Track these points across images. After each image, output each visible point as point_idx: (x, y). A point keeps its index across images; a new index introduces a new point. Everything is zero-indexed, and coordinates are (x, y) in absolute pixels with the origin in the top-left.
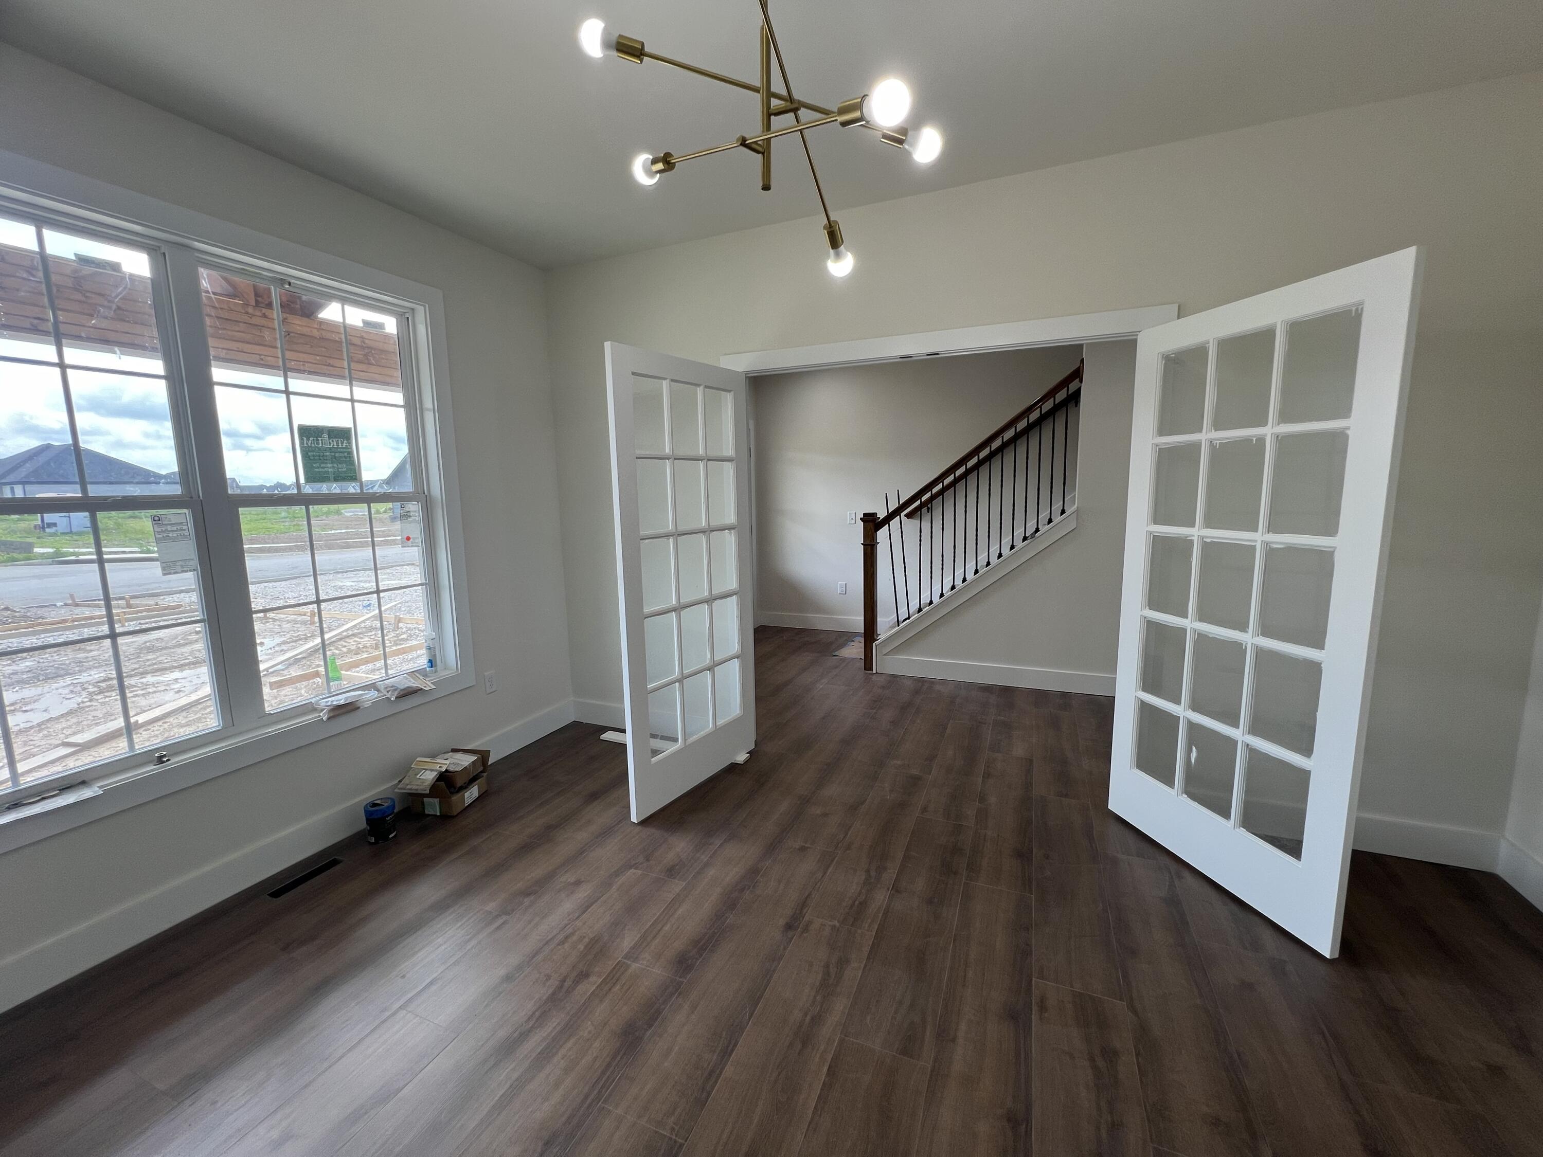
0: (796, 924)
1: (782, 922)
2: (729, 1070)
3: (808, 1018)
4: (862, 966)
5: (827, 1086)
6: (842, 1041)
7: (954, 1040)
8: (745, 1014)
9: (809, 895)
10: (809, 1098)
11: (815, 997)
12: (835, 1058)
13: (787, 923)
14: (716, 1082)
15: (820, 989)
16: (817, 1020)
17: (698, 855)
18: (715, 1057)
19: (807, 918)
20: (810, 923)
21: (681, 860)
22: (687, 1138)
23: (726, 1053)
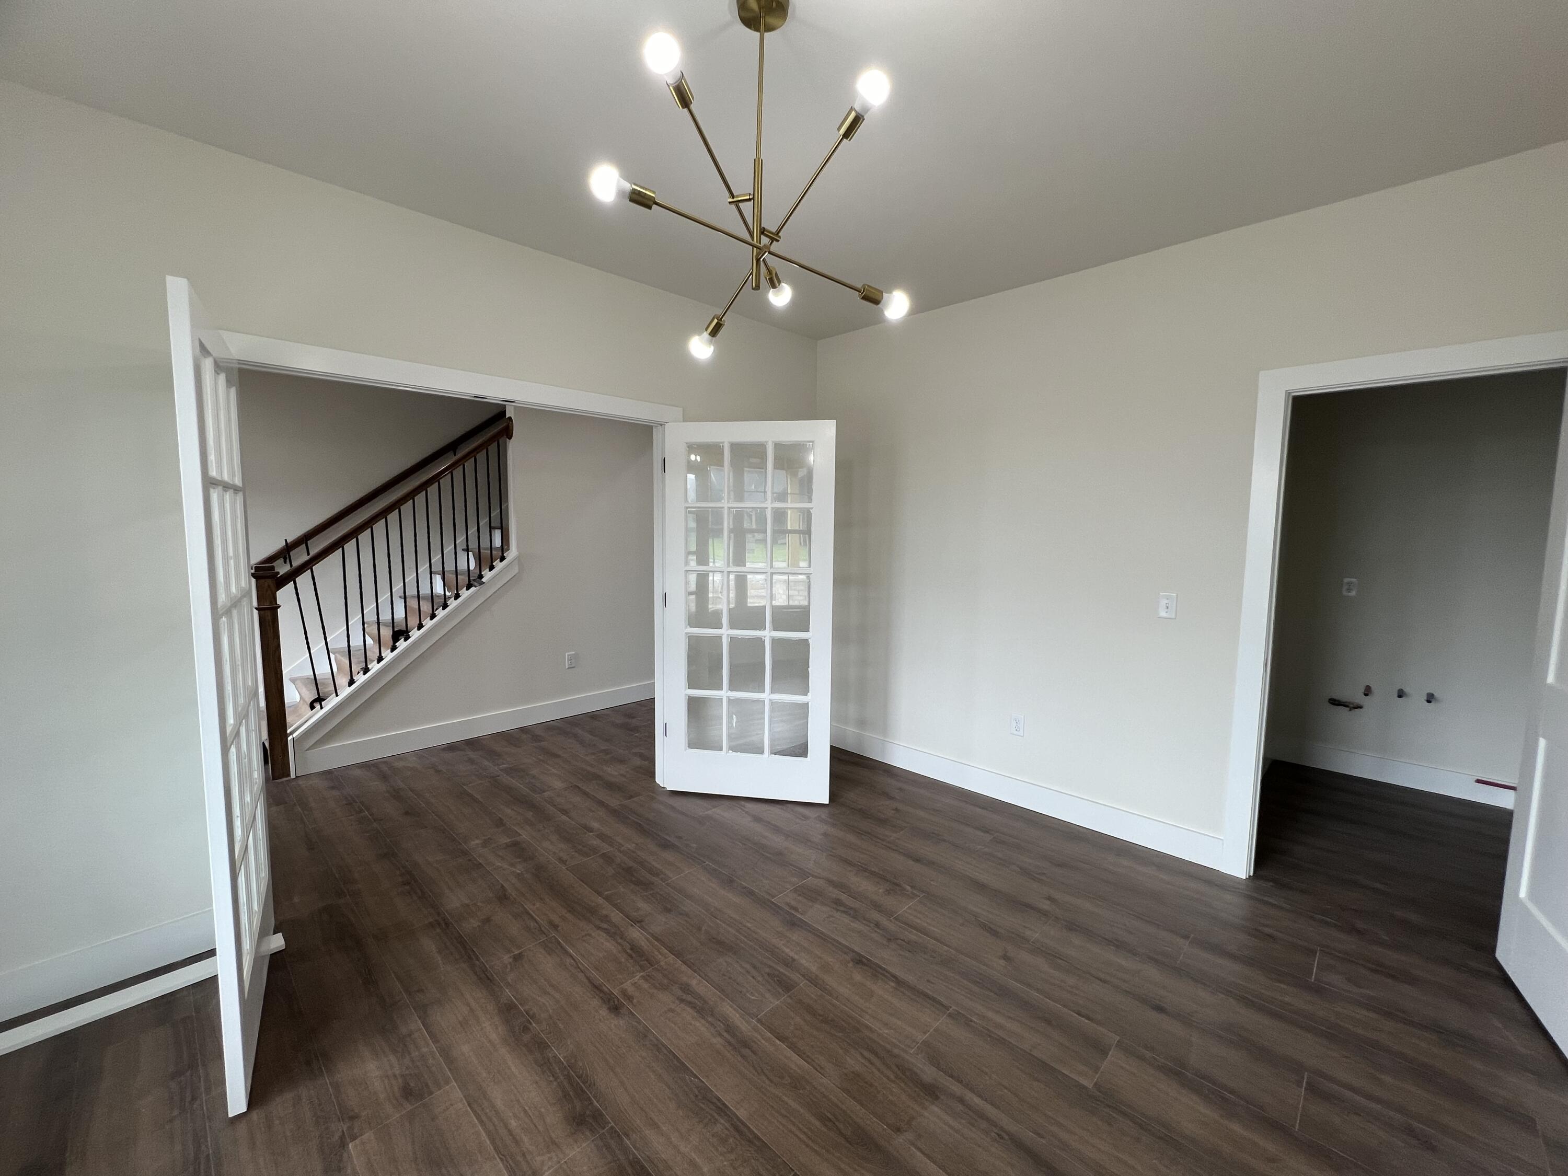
0: (616, 1002)
1: (604, 1012)
2: (742, 1113)
3: (725, 1034)
4: (698, 977)
5: (793, 1047)
6: (759, 1021)
7: (794, 960)
8: (691, 1081)
9: (588, 978)
10: (795, 1062)
11: (708, 1022)
12: (772, 1031)
13: (609, 1009)
14: (748, 1128)
15: (701, 1014)
16: (730, 1029)
17: (415, 1054)
18: (722, 1121)
19: (615, 992)
20: (624, 992)
21: (402, 1076)
22: (791, 1169)
23: (722, 1109)
